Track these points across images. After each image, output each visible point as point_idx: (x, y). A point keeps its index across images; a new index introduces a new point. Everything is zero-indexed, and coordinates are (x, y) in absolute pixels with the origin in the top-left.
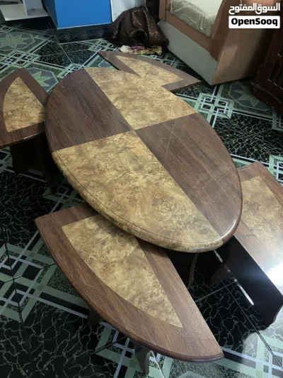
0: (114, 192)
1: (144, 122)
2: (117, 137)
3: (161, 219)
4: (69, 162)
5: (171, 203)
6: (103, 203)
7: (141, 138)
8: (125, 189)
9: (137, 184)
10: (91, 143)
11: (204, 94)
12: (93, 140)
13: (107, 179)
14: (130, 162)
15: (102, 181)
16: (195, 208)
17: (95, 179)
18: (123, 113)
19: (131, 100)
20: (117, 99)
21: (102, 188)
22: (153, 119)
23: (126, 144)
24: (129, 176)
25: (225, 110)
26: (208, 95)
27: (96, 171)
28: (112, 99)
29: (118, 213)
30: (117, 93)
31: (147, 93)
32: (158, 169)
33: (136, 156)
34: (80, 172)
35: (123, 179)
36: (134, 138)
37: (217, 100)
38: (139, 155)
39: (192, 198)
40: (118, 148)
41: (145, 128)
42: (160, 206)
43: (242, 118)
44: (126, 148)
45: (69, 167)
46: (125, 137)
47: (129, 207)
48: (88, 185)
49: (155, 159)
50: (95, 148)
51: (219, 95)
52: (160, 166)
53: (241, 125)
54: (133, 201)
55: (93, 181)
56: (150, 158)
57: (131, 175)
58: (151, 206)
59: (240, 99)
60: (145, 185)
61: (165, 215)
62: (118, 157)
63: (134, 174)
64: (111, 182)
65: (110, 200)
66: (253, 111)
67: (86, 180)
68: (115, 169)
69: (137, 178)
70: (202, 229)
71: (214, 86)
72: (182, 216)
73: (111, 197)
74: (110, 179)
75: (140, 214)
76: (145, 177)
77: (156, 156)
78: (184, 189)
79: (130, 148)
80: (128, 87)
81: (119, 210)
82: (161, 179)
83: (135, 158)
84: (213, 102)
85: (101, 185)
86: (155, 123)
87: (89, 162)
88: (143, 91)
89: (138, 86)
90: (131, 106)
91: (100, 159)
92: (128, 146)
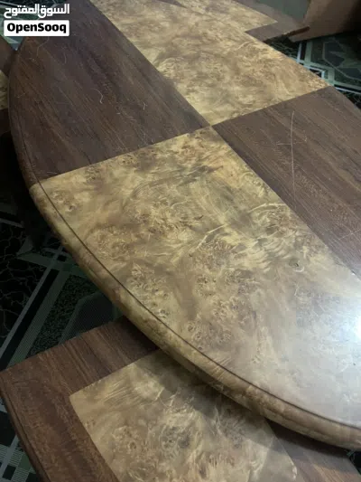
0: (197, 293)
1: (229, 108)
2: (178, 143)
4: (74, 211)
6: (174, 326)
7: (231, 145)
8: (222, 281)
9: (247, 264)
10: (121, 158)
12: (125, 152)
13: (173, 253)
14: (219, 205)
15: (160, 261)
17: (144, 254)
18: (181, 88)
19: (191, 60)
20: (161, 57)
21: (163, 280)
22: (246, 101)
23: (200, 160)
24: (223, 244)
27: (143, 232)
28: (151, 56)
30: (159, 45)
31: (222, 44)
32: (283, 220)
33: (228, 189)
34: (103, 237)
36: (213, 145)
38: (234, 185)
40: (184, 169)
41: (233, 121)
44: (203, 169)
45: (75, 226)
46: (194, 142)
47: (242, 335)
48: (127, 274)
49: (273, 194)
50: (132, 174)
51: (307, 59)
52: (288, 212)
54: (246, 315)
55: (140, 262)
56: (260, 192)
57: (228, 240)
59: (342, 66)
62: (189, 193)
63: (232, 238)
64: (182, 262)
65: (191, 317)
67: (123, 260)
68: (185, 224)
69: (242, 247)
71: (297, 44)
73: (190, 308)
74: (180, 253)
75: (274, 354)
76: (261, 242)
77: (273, 188)
79: (211, 170)
80: (179, 33)
81: (218, 347)
82: (298, 246)
83: (227, 195)
85: (160, 270)
87: (123, 208)
88: (213, 42)
89: (201, 32)
90: (194, 74)
91: (147, 201)
92: (205, 163)
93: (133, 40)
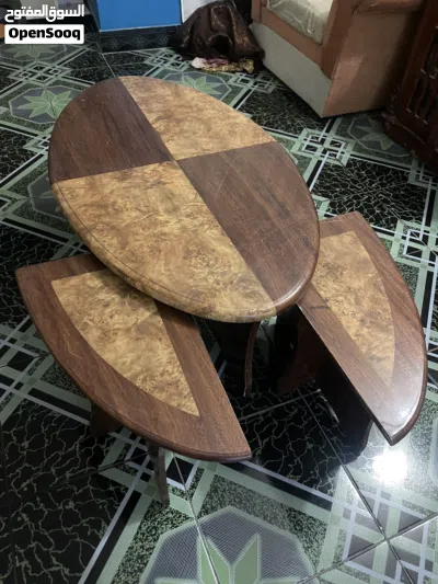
0: (131, 239)
1: (193, 151)
2: (149, 169)
3: (192, 275)
4: (73, 197)
5: (210, 256)
6: (112, 251)
7: (184, 171)
8: (147, 236)
9: (166, 230)
10: (110, 174)
11: (310, 130)
12: (113, 171)
13: (124, 221)
14: (162, 201)
15: (115, 224)
16: (244, 264)
17: (107, 220)
18: (165, 137)
19: (179, 121)
20: (159, 119)
21: (114, 232)
22: (207, 147)
23: (160, 178)
24: (156, 220)
25: (339, 154)
26: (316, 132)
27: (110, 209)
28: (151, 118)
29: (131, 265)
30: (160, 111)
31: (206, 112)
32: (200, 212)
33: (172, 194)
34: (86, 210)
35: (147, 222)
36: (172, 170)
37: (329, 139)
38: (176, 192)
39: (242, 252)
40: (147, 182)
41: (193, 158)
42: (193, 261)
43: (363, 166)
44: (160, 183)
45: (71, 204)
46: (160, 168)
47: (148, 258)
48: (94, 227)
49: (200, 199)
50: (115, 181)
51: (332, 132)
52: (205, 208)
53: (360, 176)
54: (155, 251)
55: (103, 223)
56: (192, 197)
57: (160, 218)
58: (180, 260)
59: (364, 139)
60: (176, 232)
61: (198, 271)
62: (146, 194)
63: (163, 217)
64: (128, 225)
65: (123, 248)
66: (383, 156)
67: (93, 221)
68: (137, 209)
69: (168, 222)
70: (248, 291)
71: (326, 119)
72: (223, 274)
73: (124, 245)
74: (128, 221)
75: (163, 268)
76: (180, 221)
77: (202, 196)
78: (233, 240)
79: (165, 184)
80: (178, 104)
81: (133, 261)
82: (202, 224)
83: (170, 196)
84: (323, 142)
85: (113, 228)
86: (208, 152)
87: (102, 198)
88: (200, 110)
89: (194, 103)
90: (177, 129)
91: (118, 196)
92: (163, 180)
93: (142, 108)
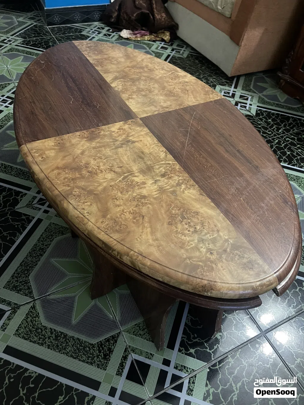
0: (110, 204)
2: (115, 127)
6: (93, 220)
7: (149, 129)
8: (127, 200)
9: (144, 192)
10: (78, 133)
11: (222, 87)
12: (81, 130)
13: (100, 184)
14: (134, 161)
15: (91, 188)
17: (82, 183)
18: (124, 96)
21: (92, 197)
22: (165, 105)
23: (128, 136)
24: (132, 181)
25: (248, 106)
26: (227, 88)
27: (84, 172)
28: (108, 78)
30: (114, 72)
31: (157, 72)
33: (143, 153)
34: (59, 174)
36: (138, 128)
37: (238, 94)
38: (146, 151)
40: (117, 141)
43: (269, 115)
44: (128, 141)
45: (43, 167)
46: (126, 127)
48: (70, 193)
49: (170, 157)
51: (239, 88)
52: (178, 167)
55: (78, 187)
56: (162, 155)
58: (166, 225)
62: (117, 154)
63: (139, 178)
64: (105, 189)
65: (104, 216)
66: (282, 107)
67: (68, 186)
68: (111, 170)
71: (232, 78)
73: (104, 212)
74: (105, 184)
76: (156, 182)
77: (171, 153)
79: (134, 142)
80: (130, 65)
83: (140, 156)
85: (90, 192)
87: (74, 159)
88: (151, 70)
89: (144, 64)
90: (135, 88)
91: (90, 156)
92: (130, 138)
93: (98, 68)
